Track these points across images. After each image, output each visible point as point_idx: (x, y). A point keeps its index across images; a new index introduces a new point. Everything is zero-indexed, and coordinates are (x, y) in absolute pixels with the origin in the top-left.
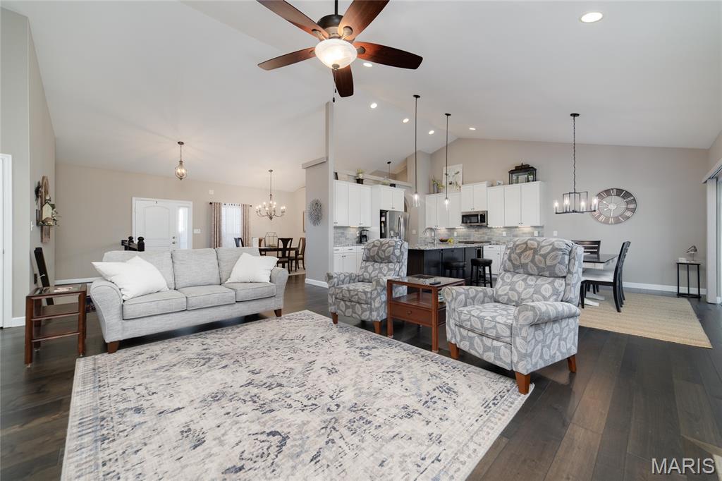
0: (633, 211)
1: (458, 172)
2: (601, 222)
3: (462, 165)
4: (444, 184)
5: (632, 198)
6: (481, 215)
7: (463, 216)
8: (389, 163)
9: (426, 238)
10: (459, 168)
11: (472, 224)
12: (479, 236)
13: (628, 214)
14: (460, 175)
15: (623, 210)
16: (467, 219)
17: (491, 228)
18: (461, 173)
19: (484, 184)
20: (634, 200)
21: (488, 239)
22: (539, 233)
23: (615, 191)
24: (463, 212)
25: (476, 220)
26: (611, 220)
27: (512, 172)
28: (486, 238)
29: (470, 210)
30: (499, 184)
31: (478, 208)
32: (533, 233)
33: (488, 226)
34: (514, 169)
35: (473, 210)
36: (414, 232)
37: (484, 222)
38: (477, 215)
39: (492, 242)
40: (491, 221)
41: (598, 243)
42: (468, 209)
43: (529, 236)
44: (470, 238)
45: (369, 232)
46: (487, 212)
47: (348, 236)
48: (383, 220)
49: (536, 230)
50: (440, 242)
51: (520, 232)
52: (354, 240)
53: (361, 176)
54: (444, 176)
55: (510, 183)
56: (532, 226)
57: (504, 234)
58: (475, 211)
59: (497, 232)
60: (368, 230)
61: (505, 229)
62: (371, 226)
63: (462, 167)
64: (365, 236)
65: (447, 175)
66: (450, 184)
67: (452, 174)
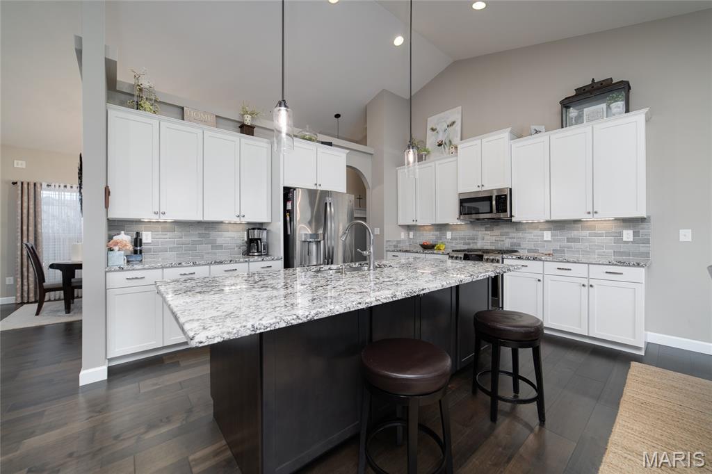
1: (454, 123)
3: (460, 107)
4: (428, 146)
6: (498, 198)
7: (462, 202)
8: (338, 116)
9: (399, 242)
10: (455, 114)
11: (482, 216)
12: (494, 239)
14: (458, 126)
16: (472, 206)
17: (519, 223)
19: (505, 134)
21: (512, 244)
22: (636, 234)
24: (460, 194)
25: (487, 207)
27: (566, 104)
28: (507, 244)
29: (476, 189)
30: (537, 132)
31: (492, 184)
32: (620, 234)
33: (513, 219)
34: (573, 93)
35: (480, 189)
37: (505, 211)
38: (490, 198)
39: (522, 253)
40: (520, 210)
42: (471, 186)
43: (609, 240)
44: (476, 243)
45: (267, 233)
46: (511, 189)
47: (219, 241)
48: (289, 207)
49: (628, 228)
50: (421, 250)
51: (586, 233)
52: (236, 249)
53: (248, 120)
54: (429, 132)
55: (562, 127)
56: (616, 219)
57: (547, 235)
58: (484, 189)
59: (531, 231)
60: (266, 229)
61: (547, 226)
62: (270, 221)
63: (460, 111)
64: (257, 240)
65: (433, 130)
66: (440, 145)
67: (441, 127)
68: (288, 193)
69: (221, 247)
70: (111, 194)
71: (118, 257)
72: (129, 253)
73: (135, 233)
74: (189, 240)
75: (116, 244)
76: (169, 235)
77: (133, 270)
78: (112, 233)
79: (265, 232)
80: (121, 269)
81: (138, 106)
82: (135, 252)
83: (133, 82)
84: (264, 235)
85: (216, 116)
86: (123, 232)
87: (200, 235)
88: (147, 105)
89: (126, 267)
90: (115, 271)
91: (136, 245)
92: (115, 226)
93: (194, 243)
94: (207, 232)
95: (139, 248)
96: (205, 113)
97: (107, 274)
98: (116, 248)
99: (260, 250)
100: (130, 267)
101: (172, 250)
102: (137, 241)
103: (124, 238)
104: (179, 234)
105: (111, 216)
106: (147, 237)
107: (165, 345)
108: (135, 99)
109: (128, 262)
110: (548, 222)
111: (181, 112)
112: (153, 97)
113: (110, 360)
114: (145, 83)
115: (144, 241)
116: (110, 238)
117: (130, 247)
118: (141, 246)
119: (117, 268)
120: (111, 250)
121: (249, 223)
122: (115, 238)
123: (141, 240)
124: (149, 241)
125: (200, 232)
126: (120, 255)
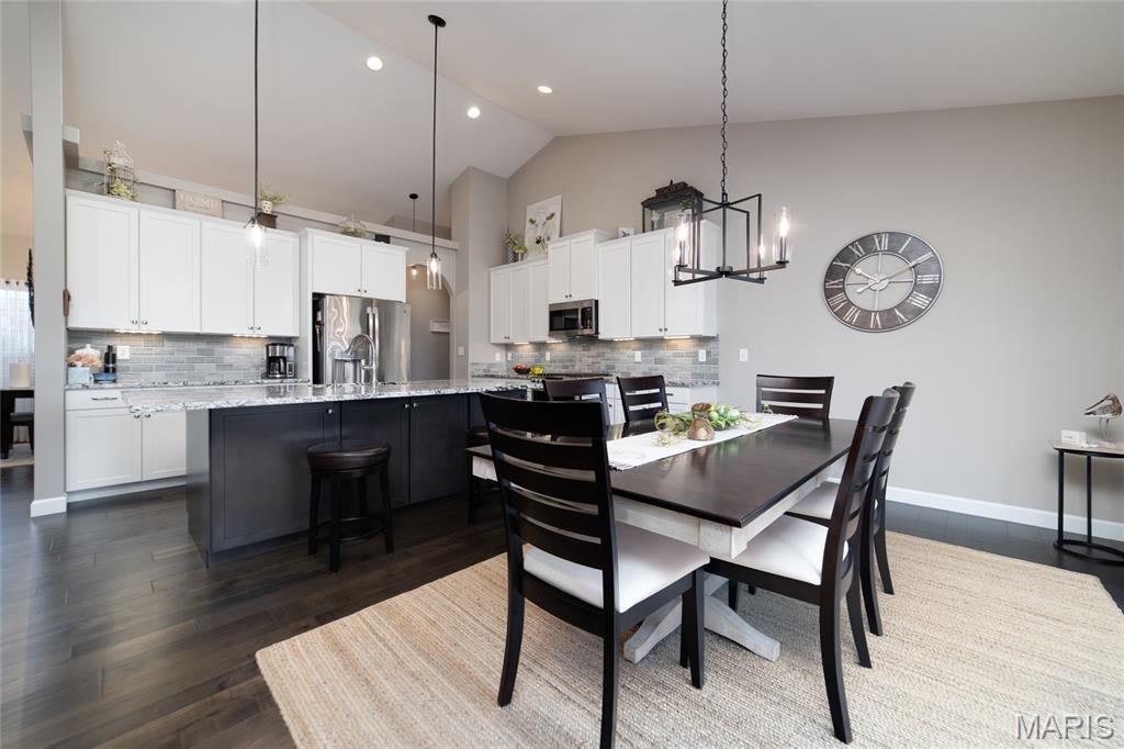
0: (933, 291)
1: (553, 215)
2: (849, 324)
3: (560, 197)
4: (527, 244)
5: (928, 255)
6: (584, 310)
7: (552, 314)
8: (414, 196)
10: (553, 205)
11: (572, 333)
12: (591, 360)
13: (920, 300)
14: (556, 220)
15: (906, 289)
17: (609, 343)
18: (558, 215)
19: (592, 237)
20: (934, 259)
22: (708, 353)
23: (885, 241)
24: (550, 305)
25: (573, 321)
26: (876, 319)
27: (649, 204)
29: (564, 300)
30: (625, 235)
31: (579, 294)
32: (696, 354)
33: (601, 337)
34: (654, 194)
35: (568, 300)
36: (461, 351)
37: (593, 327)
38: (576, 311)
41: (827, 383)
42: (559, 298)
43: (687, 361)
44: (574, 366)
45: (295, 351)
46: (597, 302)
47: (228, 360)
48: (319, 319)
49: (701, 346)
50: (516, 374)
51: (669, 353)
52: (253, 370)
53: (267, 207)
54: (528, 225)
55: (644, 231)
56: (692, 337)
57: (638, 356)
58: (572, 300)
59: (625, 351)
60: (292, 345)
61: (638, 345)
62: (297, 335)
63: (560, 201)
64: (278, 358)
65: (532, 222)
66: (538, 242)
67: (541, 219)
68: (318, 300)
69: (230, 366)
70: (73, 299)
71: (81, 374)
72: (98, 372)
73: (106, 347)
74: (184, 357)
75: (80, 359)
76: (155, 350)
77: (102, 388)
78: (74, 346)
79: (292, 349)
80: (86, 387)
81: (109, 190)
82: (107, 370)
83: (102, 158)
84: (289, 352)
85: (223, 201)
86: (88, 345)
87: (200, 351)
88: (123, 189)
89: (92, 385)
90: (77, 389)
91: (107, 361)
92: (77, 336)
93: (191, 360)
94: (210, 347)
95: (111, 365)
96: (206, 197)
97: (68, 393)
98: (79, 364)
99: (282, 370)
100: (97, 386)
101: (159, 369)
102: (110, 357)
103: (92, 352)
104: (170, 349)
105: (71, 325)
106: (123, 352)
107: (144, 479)
108: (106, 180)
109: (96, 381)
110: (639, 340)
111: (172, 198)
112: (131, 178)
113: (69, 493)
114: (118, 161)
115: (119, 356)
116: (71, 352)
117: (100, 364)
118: (114, 362)
119: (80, 386)
120: (71, 365)
121: (270, 338)
122: (78, 352)
123: (114, 356)
124: (127, 357)
125: (200, 347)
126: (85, 372)
